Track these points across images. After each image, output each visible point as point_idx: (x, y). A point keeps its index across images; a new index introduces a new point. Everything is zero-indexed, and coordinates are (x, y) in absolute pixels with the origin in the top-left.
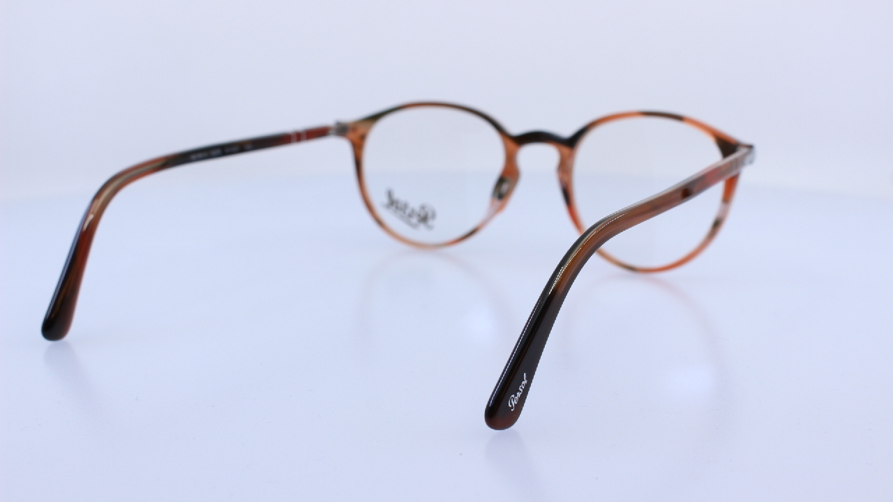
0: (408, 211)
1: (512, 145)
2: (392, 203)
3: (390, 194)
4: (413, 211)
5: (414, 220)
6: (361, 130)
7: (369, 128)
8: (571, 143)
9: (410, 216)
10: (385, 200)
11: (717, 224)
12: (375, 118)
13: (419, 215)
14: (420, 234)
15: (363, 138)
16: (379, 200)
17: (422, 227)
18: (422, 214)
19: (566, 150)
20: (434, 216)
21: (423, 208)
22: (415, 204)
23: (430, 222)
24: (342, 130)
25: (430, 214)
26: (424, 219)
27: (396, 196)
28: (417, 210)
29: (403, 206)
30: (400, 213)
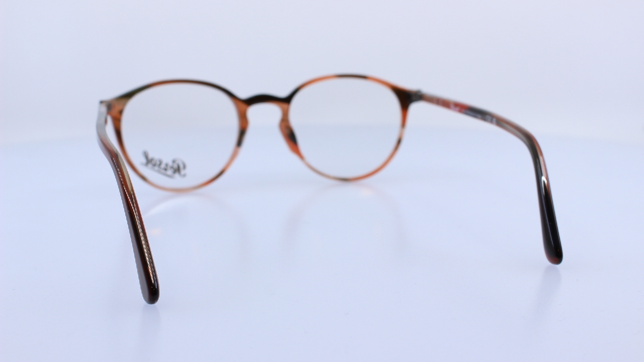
0: (163, 166)
1: (243, 106)
2: (149, 161)
3: (146, 155)
4: (167, 165)
5: (170, 172)
6: (118, 107)
7: (124, 105)
8: (288, 100)
9: (166, 170)
10: (144, 160)
11: (399, 142)
12: (129, 95)
13: (172, 167)
14: (177, 181)
15: (121, 112)
17: (177, 175)
18: (175, 166)
19: (285, 106)
20: (184, 167)
21: (174, 161)
22: (167, 159)
23: (183, 172)
25: (181, 166)
26: (177, 170)
27: (151, 156)
28: (170, 164)
29: (158, 163)
30: (156, 168)
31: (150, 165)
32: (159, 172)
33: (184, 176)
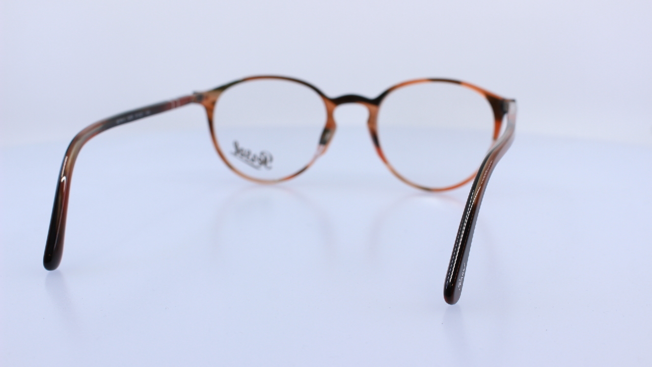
0: (251, 157)
1: (331, 105)
2: (238, 151)
3: (236, 145)
4: (255, 156)
5: (257, 163)
6: (211, 98)
7: (217, 96)
8: (376, 102)
9: (253, 160)
10: (233, 149)
12: (223, 88)
13: (260, 159)
14: (262, 173)
15: (214, 103)
16: (228, 150)
17: (263, 167)
18: (263, 158)
19: (373, 108)
20: (271, 159)
21: (262, 154)
22: (256, 151)
23: (269, 164)
24: (198, 98)
25: (268, 159)
26: (264, 162)
27: (241, 146)
28: (258, 155)
29: (247, 153)
30: (245, 158)
31: (239, 155)
32: (246, 162)
33: (270, 168)
